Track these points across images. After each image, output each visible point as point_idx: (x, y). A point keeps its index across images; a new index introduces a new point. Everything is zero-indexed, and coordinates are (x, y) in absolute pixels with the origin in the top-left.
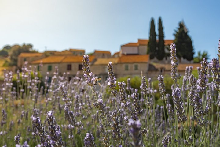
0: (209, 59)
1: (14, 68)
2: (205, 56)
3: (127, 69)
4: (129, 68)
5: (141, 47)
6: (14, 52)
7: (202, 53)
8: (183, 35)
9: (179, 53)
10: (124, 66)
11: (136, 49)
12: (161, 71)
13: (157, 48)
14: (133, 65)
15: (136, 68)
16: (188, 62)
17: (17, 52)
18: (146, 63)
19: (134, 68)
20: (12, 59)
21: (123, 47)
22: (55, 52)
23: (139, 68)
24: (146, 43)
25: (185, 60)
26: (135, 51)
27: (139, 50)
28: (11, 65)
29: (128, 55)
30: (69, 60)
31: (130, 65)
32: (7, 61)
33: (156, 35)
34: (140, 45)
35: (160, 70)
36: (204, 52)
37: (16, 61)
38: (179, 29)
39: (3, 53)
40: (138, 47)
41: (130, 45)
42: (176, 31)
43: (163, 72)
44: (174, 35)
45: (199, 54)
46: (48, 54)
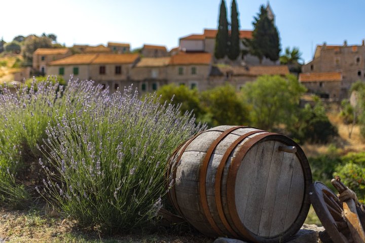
0: (300, 58)
1: (29, 69)
2: (295, 55)
3: (181, 73)
4: (184, 71)
5: (208, 41)
6: (28, 46)
7: (291, 50)
8: (266, 24)
9: (259, 51)
10: (177, 69)
11: (201, 43)
12: (228, 76)
13: (229, 43)
14: (190, 68)
15: (194, 71)
16: (272, 63)
17: (32, 47)
18: (207, 65)
19: (190, 71)
20: (24, 56)
21: (182, 40)
22: (87, 46)
23: (197, 71)
24: (214, 35)
25: (268, 60)
26: (199, 46)
27: (204, 45)
28: (24, 66)
29: (188, 52)
30: (102, 59)
31: (185, 68)
32: (18, 60)
33: (227, 23)
34: (207, 38)
35: (225, 74)
36: (294, 49)
37: (30, 59)
38: (260, 16)
39: (14, 48)
40: (203, 40)
41: (193, 38)
42: (256, 19)
43: (230, 77)
44: (254, 24)
45: (287, 52)
46: (76, 50)
